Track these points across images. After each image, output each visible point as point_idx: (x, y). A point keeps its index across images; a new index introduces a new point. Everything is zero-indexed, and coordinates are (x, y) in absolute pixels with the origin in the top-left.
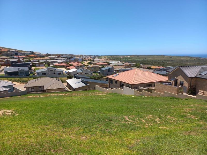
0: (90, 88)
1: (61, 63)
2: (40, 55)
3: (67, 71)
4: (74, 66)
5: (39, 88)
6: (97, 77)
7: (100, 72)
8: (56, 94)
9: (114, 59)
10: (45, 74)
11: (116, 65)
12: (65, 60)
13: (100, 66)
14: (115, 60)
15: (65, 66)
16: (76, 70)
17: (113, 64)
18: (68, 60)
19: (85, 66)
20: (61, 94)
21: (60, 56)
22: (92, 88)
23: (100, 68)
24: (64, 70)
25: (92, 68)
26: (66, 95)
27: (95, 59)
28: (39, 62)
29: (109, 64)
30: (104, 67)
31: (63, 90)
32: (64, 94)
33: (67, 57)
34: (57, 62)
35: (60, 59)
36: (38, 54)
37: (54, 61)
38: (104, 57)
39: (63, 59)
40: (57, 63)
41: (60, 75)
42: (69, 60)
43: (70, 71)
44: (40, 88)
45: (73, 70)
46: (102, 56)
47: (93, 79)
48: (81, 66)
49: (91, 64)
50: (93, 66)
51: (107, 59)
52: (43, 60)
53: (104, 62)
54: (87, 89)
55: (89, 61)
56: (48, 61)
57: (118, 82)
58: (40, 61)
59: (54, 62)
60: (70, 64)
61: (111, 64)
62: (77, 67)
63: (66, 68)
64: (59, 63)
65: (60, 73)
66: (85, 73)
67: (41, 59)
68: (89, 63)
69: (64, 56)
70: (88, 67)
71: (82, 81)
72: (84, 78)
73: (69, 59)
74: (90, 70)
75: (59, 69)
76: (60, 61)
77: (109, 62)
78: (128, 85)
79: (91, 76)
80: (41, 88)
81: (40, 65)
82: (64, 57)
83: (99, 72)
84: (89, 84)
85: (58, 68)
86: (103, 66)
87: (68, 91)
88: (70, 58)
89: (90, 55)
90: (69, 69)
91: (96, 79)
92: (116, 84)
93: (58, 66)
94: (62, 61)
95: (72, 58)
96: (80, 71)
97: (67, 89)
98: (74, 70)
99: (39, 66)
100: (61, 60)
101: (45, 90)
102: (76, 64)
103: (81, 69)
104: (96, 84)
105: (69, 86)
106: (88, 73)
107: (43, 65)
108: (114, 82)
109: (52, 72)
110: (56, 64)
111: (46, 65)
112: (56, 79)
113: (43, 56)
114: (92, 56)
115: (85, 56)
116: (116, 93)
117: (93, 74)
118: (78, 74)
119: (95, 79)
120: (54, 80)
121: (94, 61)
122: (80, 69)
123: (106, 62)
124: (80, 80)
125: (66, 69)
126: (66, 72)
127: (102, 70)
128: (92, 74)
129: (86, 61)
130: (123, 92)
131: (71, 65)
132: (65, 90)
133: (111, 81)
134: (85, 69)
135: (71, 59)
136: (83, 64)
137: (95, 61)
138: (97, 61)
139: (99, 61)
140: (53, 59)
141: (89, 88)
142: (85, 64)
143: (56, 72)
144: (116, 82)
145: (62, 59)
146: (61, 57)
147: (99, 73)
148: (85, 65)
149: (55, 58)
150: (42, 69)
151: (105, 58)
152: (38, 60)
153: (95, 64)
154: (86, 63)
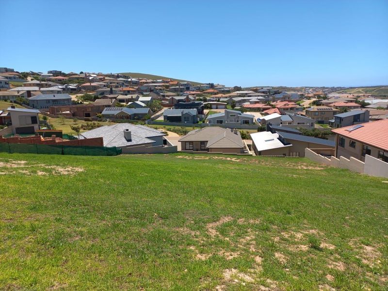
0: (294, 153)
1: (256, 103)
2: (223, 89)
3: (262, 118)
4: (278, 108)
6: (323, 132)
7: (333, 121)
8: (221, 158)
9: (384, 94)
10: (221, 122)
11: (382, 108)
12: (264, 96)
13: (334, 110)
14: (375, 97)
15: (262, 109)
16: (280, 116)
17: (375, 104)
18: (271, 98)
20: (229, 159)
21: (256, 90)
22: (298, 153)
23: (335, 113)
24: (257, 116)
25: (317, 113)
26: (238, 161)
27: (330, 95)
28: (219, 101)
29: (363, 105)
30: (346, 111)
31: (241, 151)
32: (233, 160)
33: (269, 92)
34: (248, 101)
35: (256, 96)
36: (220, 88)
37: (244, 100)
38: (355, 90)
39: (261, 96)
40: (249, 103)
41: (246, 125)
42: (272, 98)
43: (267, 118)
44: (202, 145)
45: (273, 116)
46: (351, 88)
47: (312, 135)
48: (291, 109)
49: (317, 105)
50: (318, 109)
51: (362, 94)
52: (226, 97)
53: (351, 101)
54: (287, 154)
55: (315, 99)
56: (233, 99)
57: (357, 144)
58: (221, 100)
59: (245, 101)
60: (272, 105)
61: (369, 104)
62: (282, 111)
63: (263, 112)
64: (251, 103)
65: (248, 122)
66: (298, 123)
67: (224, 95)
68: (314, 103)
69: (265, 89)
70: (307, 111)
71: (280, 139)
72: (287, 132)
73: (274, 94)
74: (310, 118)
75: (248, 113)
76: (254, 99)
77: (364, 101)
78: (382, 153)
79: (310, 130)
80: (203, 145)
81: (219, 106)
82: (263, 92)
83: (332, 123)
84: (291, 145)
85: (246, 111)
86: (345, 109)
87: (247, 155)
88: (276, 93)
89: (321, 88)
90: (267, 114)
91: (320, 136)
92: (352, 149)
93: (248, 108)
94: (259, 99)
95: (279, 93)
96: (286, 118)
97: (247, 150)
98: (277, 115)
99: (217, 108)
100: (256, 98)
101: (208, 149)
102: (280, 104)
103: (291, 114)
104: (309, 145)
105: (253, 147)
106: (304, 123)
107: (224, 106)
108: (347, 143)
109: (233, 118)
110: (246, 105)
111: (228, 107)
112: (232, 131)
113: (229, 92)
114: (327, 88)
115: (311, 90)
116: (347, 170)
117: (317, 126)
118: (281, 123)
119: (316, 136)
120: (226, 132)
121: (325, 98)
122: (289, 113)
123: (356, 102)
124: (276, 135)
125: (262, 114)
126: (260, 120)
127: (338, 117)
128: (312, 125)
129: (309, 98)
130: (363, 169)
131: (273, 107)
132: (244, 153)
133: (341, 140)
134: (302, 115)
135: (277, 96)
136: (300, 105)
137: (328, 99)
138: (333, 98)
139: (337, 98)
140: (244, 96)
141: (291, 154)
142: (304, 105)
143: (240, 120)
144: (353, 143)
145: (259, 96)
146: (259, 92)
147: (331, 124)
148: (305, 107)
149: (246, 94)
150: (220, 112)
151: (359, 92)
152: (218, 97)
153: (327, 104)
154: (306, 103)
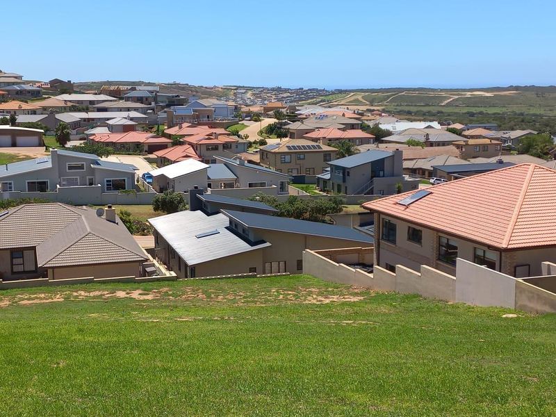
0: (275, 265)
1: (126, 129)
2: (17, 87)
3: (156, 172)
4: (190, 144)
5: (12, 258)
6: (311, 205)
7: (327, 176)
8: (97, 293)
9: (407, 109)
10: (42, 186)
11: (417, 144)
12: (144, 111)
13: (325, 148)
14: (410, 116)
15: (146, 148)
16: (204, 166)
17: (400, 133)
18: (162, 115)
19: (250, 145)
20: (121, 294)
21: (117, 92)
22: (282, 264)
23: (327, 156)
24: (140, 165)
25: (288, 158)
26: (150, 297)
27: (304, 111)
28: (13, 121)
29: (379, 136)
30: (350, 153)
31: (135, 272)
32: (136, 295)
33: (155, 99)
34: (103, 122)
35: (120, 110)
36: (9, 84)
37: (89, 120)
38: (350, 97)
39: (136, 109)
40: (104, 130)
41: (118, 193)
42: (165, 115)
43: (171, 172)
44: (15, 261)
45: (184, 167)
46: (340, 92)
47: (289, 214)
48: (226, 146)
49: (280, 136)
50: (288, 147)
51: (364, 108)
52: (34, 112)
53: (353, 127)
54: (259, 268)
55: (273, 121)
56: (58, 116)
57: (425, 233)
58: (21, 118)
59: (91, 123)
60: (169, 136)
61: (389, 133)
62: (206, 152)
63: (151, 156)
64: (112, 129)
65: (120, 184)
66: (250, 185)
67: (25, 106)
68: (271, 130)
69: (142, 91)
70: (263, 153)
71: (233, 228)
72: (243, 209)
73: (168, 106)
74: (273, 170)
75: (113, 159)
76: (119, 118)
77: (377, 125)
78: (480, 253)
79: (282, 199)
80: (20, 261)
81: (19, 139)
82: (140, 100)
83: (325, 181)
84: (268, 244)
85: (108, 154)
86: (346, 148)
87: (158, 280)
88: (173, 102)
89: (273, 90)
90: (164, 162)
91: (307, 215)
92: (413, 246)
93: (108, 144)
94: (132, 119)
95: (181, 103)
96: (219, 172)
97: (153, 265)
98: (192, 165)
99: (14, 145)
100: (125, 114)
101: (43, 272)
102: (200, 134)
103: (230, 161)
104: (308, 241)
105: (165, 251)
106: (263, 184)
107: (35, 139)
108: (402, 233)
109: (76, 175)
110: (100, 133)
111: (47, 140)
112: (100, 214)
113: (36, 95)
114: (286, 90)
115: (249, 95)
116: (417, 296)
117: (293, 190)
118: (209, 186)
119: (298, 215)
120: (86, 217)
121: (294, 118)
122: (224, 160)
123: (364, 128)
124: (222, 219)
125: (150, 161)
126: (151, 177)
127: (337, 167)
128: (283, 187)
129: (256, 117)
130: (454, 291)
131: (177, 141)
132: (145, 273)
133: (388, 227)
134: (250, 162)
135: (179, 110)
136: (239, 136)
137: (301, 120)
138: (312, 119)
139: (322, 117)
140: (87, 110)
141: (267, 265)
142: (247, 137)
143: (97, 177)
144: (416, 232)
145: (128, 109)
146: (127, 99)
147: (321, 183)
148: (251, 139)
149: (92, 102)
150: (28, 158)
151: (357, 102)
152: (8, 111)
153: (302, 134)
154: (252, 130)
